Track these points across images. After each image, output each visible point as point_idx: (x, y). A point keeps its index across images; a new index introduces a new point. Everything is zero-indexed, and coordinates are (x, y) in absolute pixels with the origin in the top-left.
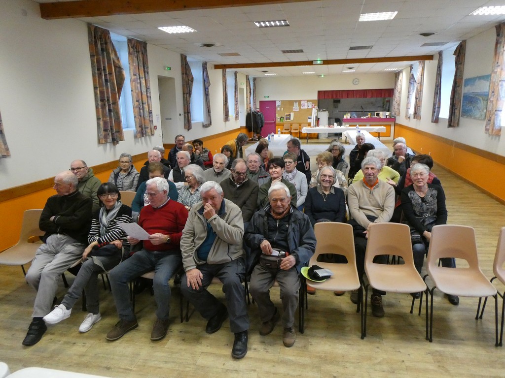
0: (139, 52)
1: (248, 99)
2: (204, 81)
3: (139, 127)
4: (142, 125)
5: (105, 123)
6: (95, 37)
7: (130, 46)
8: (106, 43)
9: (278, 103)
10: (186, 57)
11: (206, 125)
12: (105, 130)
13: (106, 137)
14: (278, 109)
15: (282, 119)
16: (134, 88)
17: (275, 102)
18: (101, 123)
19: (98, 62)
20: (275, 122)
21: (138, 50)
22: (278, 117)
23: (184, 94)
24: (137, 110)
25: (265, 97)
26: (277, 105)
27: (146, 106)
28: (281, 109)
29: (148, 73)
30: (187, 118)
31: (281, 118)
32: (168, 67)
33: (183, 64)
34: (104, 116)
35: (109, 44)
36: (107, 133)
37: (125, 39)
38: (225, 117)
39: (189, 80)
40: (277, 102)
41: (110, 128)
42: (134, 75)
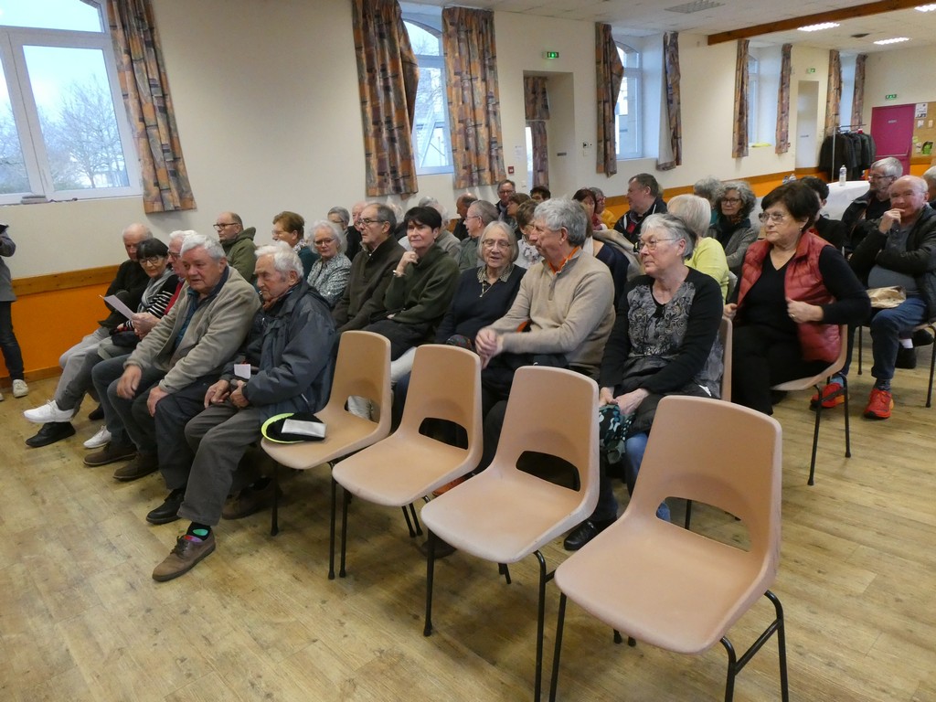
0: (471, 31)
1: (831, 105)
2: (666, 72)
3: (465, 168)
4: (470, 166)
5: (381, 161)
6: (364, 16)
7: (448, 22)
8: (389, 23)
9: (919, 110)
10: (607, 28)
11: (665, 164)
12: (381, 174)
13: (381, 185)
14: (920, 123)
15: (927, 146)
16: (454, 98)
17: (912, 107)
18: (374, 161)
19: (370, 57)
20: (909, 155)
21: (471, 26)
22: (917, 142)
23: (599, 102)
24: (460, 138)
25: (887, 98)
26: (917, 114)
27: (483, 131)
28: (926, 123)
29: (492, 68)
30: (603, 150)
31: (925, 144)
32: (549, 54)
33: (600, 44)
34: (379, 148)
35: (394, 23)
36: (383, 178)
37: (439, 11)
38: (737, 147)
39: (612, 73)
40: (917, 107)
41: (389, 170)
42: (456, 74)
